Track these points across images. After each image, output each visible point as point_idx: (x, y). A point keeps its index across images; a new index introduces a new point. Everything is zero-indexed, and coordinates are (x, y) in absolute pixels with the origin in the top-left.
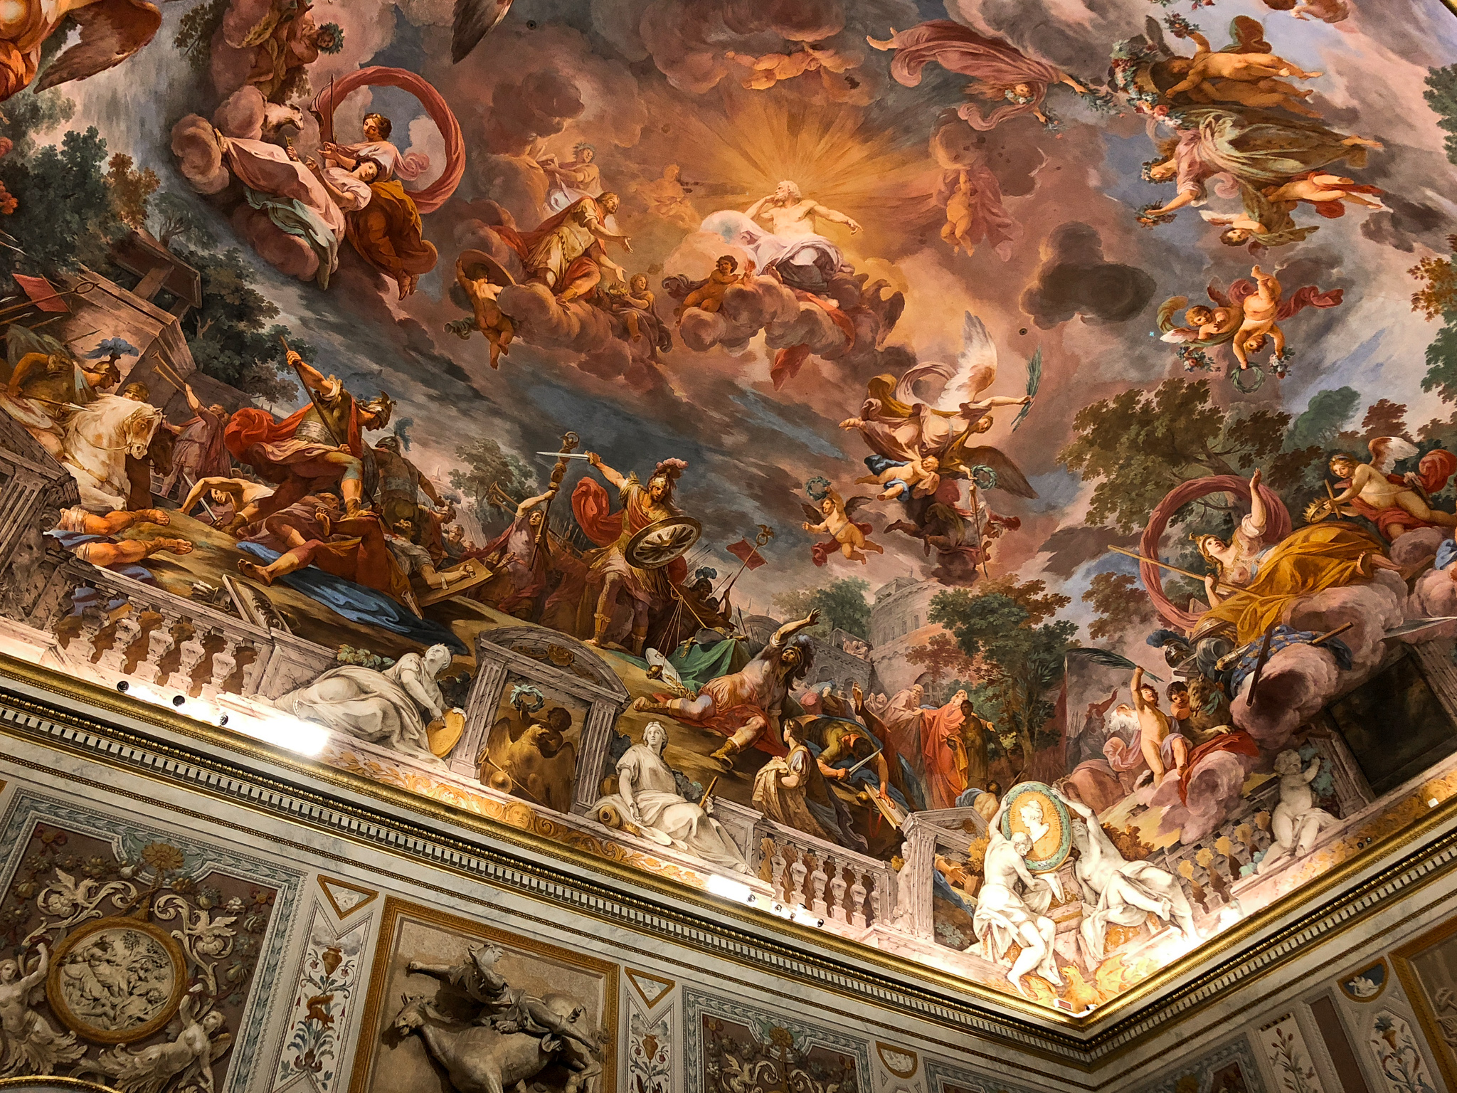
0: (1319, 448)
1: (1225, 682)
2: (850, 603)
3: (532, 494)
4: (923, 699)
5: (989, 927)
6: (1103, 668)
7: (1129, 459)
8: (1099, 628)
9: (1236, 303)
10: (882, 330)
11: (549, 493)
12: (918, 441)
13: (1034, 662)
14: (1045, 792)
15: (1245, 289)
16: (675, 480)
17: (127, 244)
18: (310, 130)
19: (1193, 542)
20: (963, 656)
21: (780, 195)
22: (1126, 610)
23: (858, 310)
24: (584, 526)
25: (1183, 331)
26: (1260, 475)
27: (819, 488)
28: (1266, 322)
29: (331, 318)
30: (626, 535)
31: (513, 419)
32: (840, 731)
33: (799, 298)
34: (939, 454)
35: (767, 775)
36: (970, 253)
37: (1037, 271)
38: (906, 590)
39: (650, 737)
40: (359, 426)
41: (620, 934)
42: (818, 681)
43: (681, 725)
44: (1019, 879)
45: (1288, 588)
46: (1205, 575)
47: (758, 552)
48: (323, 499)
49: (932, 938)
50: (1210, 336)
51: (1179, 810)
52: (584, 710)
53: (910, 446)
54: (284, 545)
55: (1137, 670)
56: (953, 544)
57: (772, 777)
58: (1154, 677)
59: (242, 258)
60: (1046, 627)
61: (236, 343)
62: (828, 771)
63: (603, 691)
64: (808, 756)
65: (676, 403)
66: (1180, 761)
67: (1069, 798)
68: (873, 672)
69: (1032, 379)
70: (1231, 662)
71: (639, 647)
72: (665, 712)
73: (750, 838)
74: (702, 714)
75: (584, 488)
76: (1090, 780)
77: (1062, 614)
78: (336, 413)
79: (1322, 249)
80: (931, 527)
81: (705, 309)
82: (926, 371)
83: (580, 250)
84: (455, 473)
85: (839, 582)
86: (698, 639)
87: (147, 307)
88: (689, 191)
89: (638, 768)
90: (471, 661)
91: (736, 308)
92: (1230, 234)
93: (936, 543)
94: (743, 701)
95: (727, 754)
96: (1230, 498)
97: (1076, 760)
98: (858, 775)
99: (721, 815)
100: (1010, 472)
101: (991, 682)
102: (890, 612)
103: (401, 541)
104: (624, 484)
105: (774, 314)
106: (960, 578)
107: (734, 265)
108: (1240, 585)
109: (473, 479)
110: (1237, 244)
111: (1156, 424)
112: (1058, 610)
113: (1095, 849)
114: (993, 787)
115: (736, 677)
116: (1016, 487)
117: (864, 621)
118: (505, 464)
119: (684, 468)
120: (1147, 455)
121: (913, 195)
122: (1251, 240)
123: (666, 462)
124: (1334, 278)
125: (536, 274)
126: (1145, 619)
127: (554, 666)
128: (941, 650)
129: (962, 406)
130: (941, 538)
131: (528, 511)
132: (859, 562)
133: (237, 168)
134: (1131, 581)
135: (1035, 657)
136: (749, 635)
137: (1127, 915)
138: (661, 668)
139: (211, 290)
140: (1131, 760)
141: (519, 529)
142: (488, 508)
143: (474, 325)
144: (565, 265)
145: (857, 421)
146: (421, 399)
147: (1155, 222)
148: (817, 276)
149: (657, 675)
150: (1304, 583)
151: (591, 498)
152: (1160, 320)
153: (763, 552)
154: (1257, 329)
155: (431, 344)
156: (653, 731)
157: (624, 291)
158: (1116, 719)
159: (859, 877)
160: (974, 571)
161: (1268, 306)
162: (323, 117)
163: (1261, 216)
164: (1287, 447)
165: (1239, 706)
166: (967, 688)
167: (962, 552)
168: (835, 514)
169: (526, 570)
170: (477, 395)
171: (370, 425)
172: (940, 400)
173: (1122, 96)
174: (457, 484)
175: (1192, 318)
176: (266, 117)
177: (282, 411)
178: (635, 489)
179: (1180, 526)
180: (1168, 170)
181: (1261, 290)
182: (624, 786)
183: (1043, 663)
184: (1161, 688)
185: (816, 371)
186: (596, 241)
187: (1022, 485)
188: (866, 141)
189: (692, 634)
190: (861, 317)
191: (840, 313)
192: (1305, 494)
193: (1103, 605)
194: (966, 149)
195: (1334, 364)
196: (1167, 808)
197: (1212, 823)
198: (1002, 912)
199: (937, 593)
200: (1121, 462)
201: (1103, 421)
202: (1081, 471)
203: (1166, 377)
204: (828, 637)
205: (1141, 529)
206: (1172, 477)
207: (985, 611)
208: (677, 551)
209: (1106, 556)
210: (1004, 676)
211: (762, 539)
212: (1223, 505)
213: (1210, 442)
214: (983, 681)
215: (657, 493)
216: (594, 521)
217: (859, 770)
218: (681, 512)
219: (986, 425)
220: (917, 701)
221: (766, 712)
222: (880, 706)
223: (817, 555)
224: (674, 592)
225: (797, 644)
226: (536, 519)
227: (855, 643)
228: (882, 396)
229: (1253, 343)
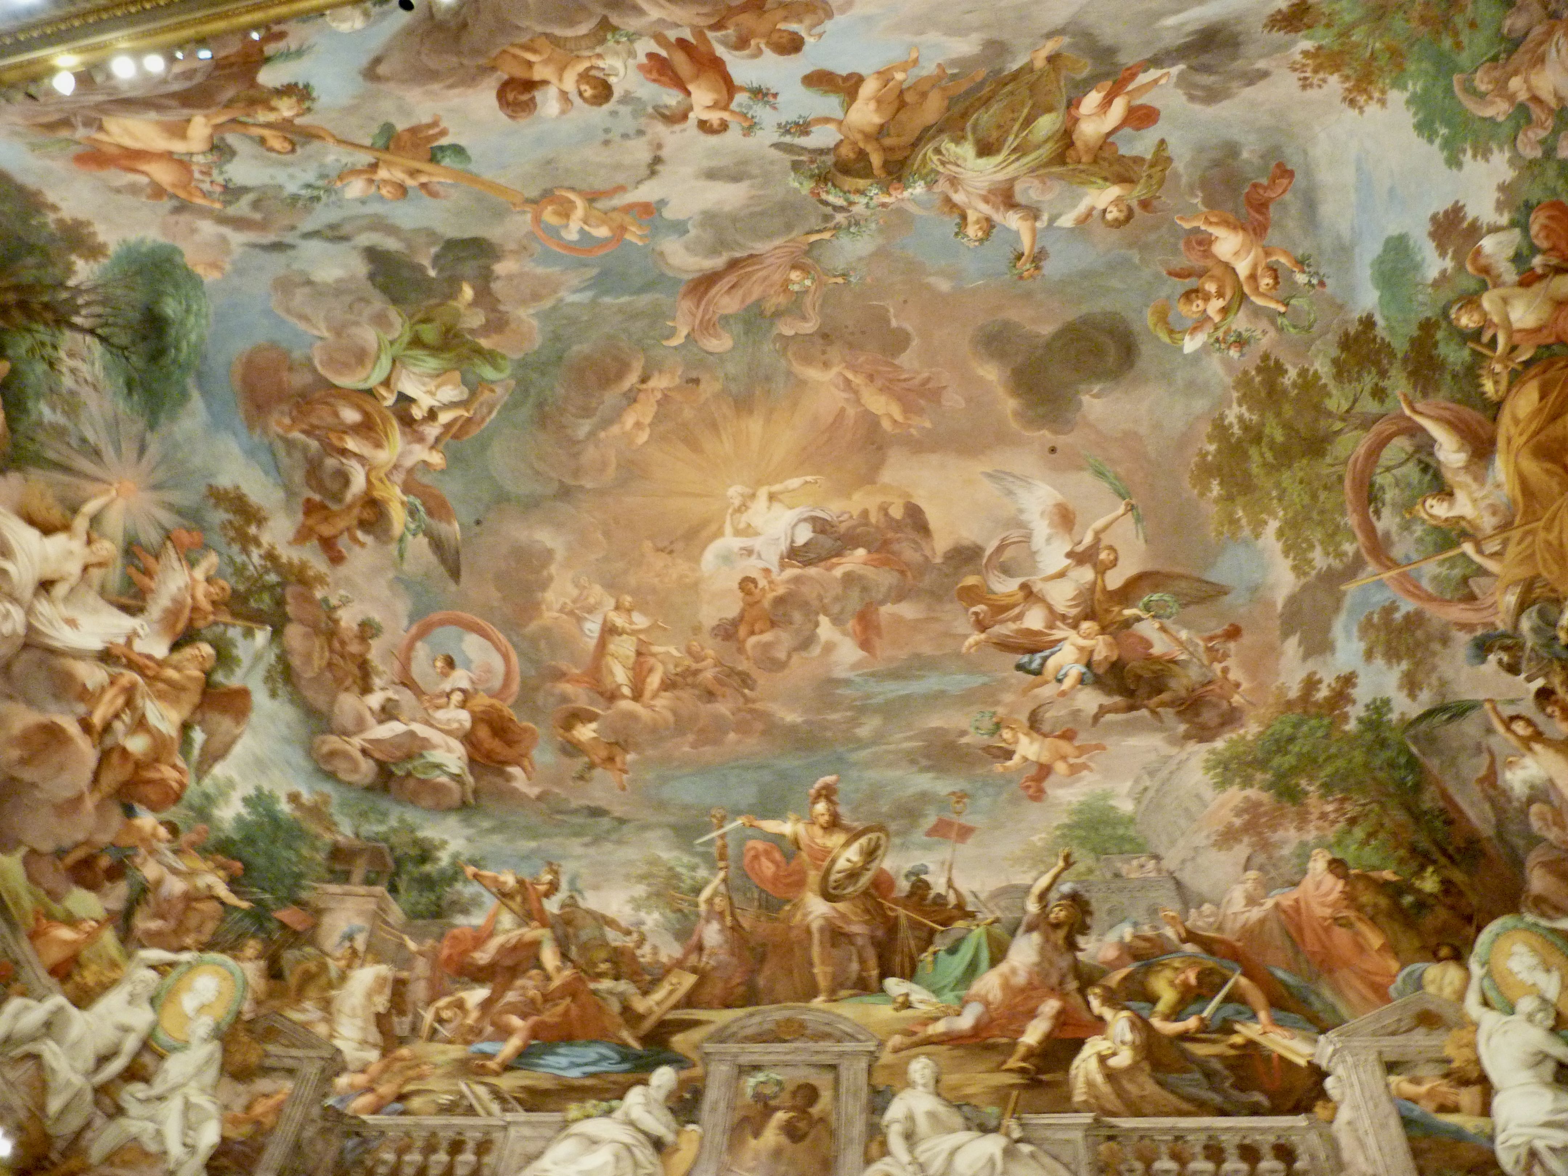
0: (1428, 319)
2: (1102, 822)
3: (707, 882)
4: (1268, 886)
5: (1533, 1153)
6: (1452, 727)
7: (1278, 485)
8: (1411, 685)
9: (1209, 263)
10: (923, 544)
11: (722, 874)
12: (1054, 617)
13: (1381, 769)
14: (1519, 925)
15: (1200, 243)
16: (834, 798)
17: (337, 853)
18: (405, 697)
19: (1415, 519)
20: (1291, 809)
21: (737, 502)
22: (1418, 644)
23: (886, 543)
24: (769, 888)
26: (1405, 396)
27: (987, 724)
28: (1255, 253)
29: (486, 824)
30: (813, 877)
31: (659, 825)
32: (1168, 973)
33: (829, 569)
34: (1090, 615)
35: (1085, 1066)
36: (928, 425)
37: (1000, 392)
38: (1164, 773)
39: (918, 1077)
40: (539, 901)
42: (1111, 927)
43: (957, 1047)
44: (1560, 1063)
45: (1556, 488)
46: (1458, 545)
47: (963, 821)
48: (530, 978)
50: (1225, 311)
52: (831, 1076)
53: (1051, 626)
54: (504, 1032)
55: (1485, 706)
57: (1093, 1065)
58: (1511, 702)
59: (411, 815)
60: (1360, 720)
61: (428, 883)
62: (1171, 1028)
63: (849, 1046)
64: (1137, 1021)
65: (793, 729)
67: (1550, 918)
68: (1179, 884)
69: (1111, 483)
71: (874, 982)
72: (929, 1041)
73: (1082, 1151)
74: (976, 1026)
75: (752, 853)
76: (1551, 878)
77: (1362, 695)
78: (519, 899)
79: (1201, 149)
80: (1142, 691)
81: (762, 632)
82: (1000, 549)
83: (632, 654)
84: (633, 900)
85: (1075, 805)
86: (940, 944)
87: (362, 890)
88: (671, 552)
89: (911, 1118)
90: (698, 1071)
91: (784, 615)
92: (1109, 217)
93: (1163, 704)
94: (1022, 990)
95: (1024, 1059)
98: (1222, 1014)
100: (1183, 584)
101: (1353, 822)
102: (1160, 807)
103: (606, 984)
104: (787, 828)
105: (820, 598)
106: (1223, 724)
107: (754, 581)
108: (1506, 526)
109: (649, 897)
110: (1128, 217)
111: (1267, 430)
114: (1444, 952)
115: (1003, 967)
116: (1202, 595)
117: (1132, 832)
118: (671, 869)
119: (838, 781)
120: (1290, 467)
121: (830, 419)
122: (1134, 204)
123: (817, 785)
124: (1256, 160)
125: (612, 697)
126: (1445, 640)
127: (785, 1041)
128: (1256, 817)
129: (1069, 555)
130: (1165, 696)
131: (710, 901)
132: (1085, 773)
133: (377, 755)
134: (1394, 607)
135: (1377, 762)
136: (998, 914)
138: (907, 995)
139: (398, 852)
141: (708, 921)
142: (671, 915)
143: (592, 766)
144: (630, 674)
145: (977, 637)
146: (579, 850)
147: (1037, 268)
148: (827, 542)
151: (763, 859)
152: (1165, 338)
153: (966, 820)
154: (1255, 267)
155: (566, 800)
156: (920, 1068)
157: (686, 663)
159: (1266, 1150)
160: (1233, 708)
161: (1239, 238)
162: (407, 682)
163: (1106, 179)
164: (1401, 346)
166: (1321, 843)
167: (1201, 696)
169: (728, 958)
170: (622, 821)
171: (547, 895)
172: (1041, 566)
173: (855, 209)
174: (637, 908)
176: (370, 709)
177: (477, 919)
178: (801, 828)
179: (1386, 512)
180: (978, 222)
181: (1215, 231)
182: (896, 1144)
183: (1392, 765)
185: (898, 620)
186: (639, 640)
187: (1208, 588)
188: (751, 412)
189: (929, 942)
190: (896, 547)
191: (876, 556)
192: (1466, 375)
193: (1392, 655)
194: (824, 352)
195: (1352, 228)
199: (1206, 756)
200: (1274, 493)
201: (1219, 469)
202: (1246, 532)
203: (1229, 381)
204: (1098, 873)
205: (1355, 545)
206: (1333, 469)
207: (1281, 745)
208: (874, 866)
209: (1347, 602)
210: (1364, 805)
211: (959, 807)
212: (1404, 456)
213: (1331, 404)
214: (1341, 825)
215: (824, 819)
216: (776, 879)
217: (1218, 1009)
218: (858, 825)
219: (1112, 557)
220: (1261, 892)
221: (1058, 990)
222: (1211, 920)
223: (1031, 791)
224: (890, 909)
225: (1064, 897)
226: (720, 903)
227: (1135, 863)
228: (980, 600)
229: (1266, 281)
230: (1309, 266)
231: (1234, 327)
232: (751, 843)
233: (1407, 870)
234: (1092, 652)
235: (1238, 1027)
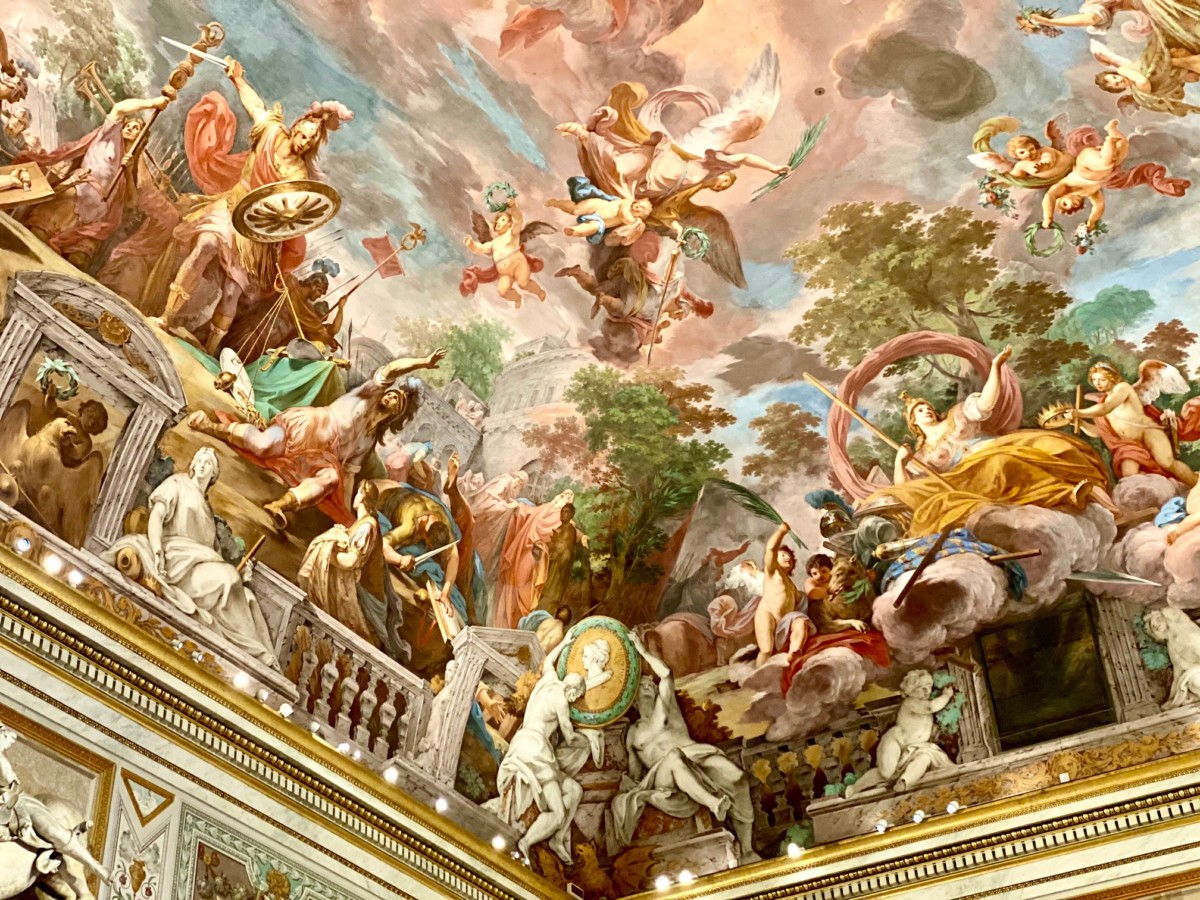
0: (1087, 348)
1: (877, 573)
2: (482, 352)
3: (137, 94)
4: (524, 491)
5: (514, 780)
6: (743, 512)
7: (870, 280)
8: (755, 465)
9: (1071, 149)
11: (161, 100)
12: (640, 176)
13: (664, 479)
14: (620, 634)
15: (1090, 138)
16: (329, 133)
19: (902, 403)
20: (586, 449)
22: (796, 453)
24: (192, 159)
25: (997, 157)
26: (1009, 353)
27: (500, 198)
28: (1095, 185)
30: (242, 189)
32: (418, 508)
34: (656, 201)
35: (320, 548)
38: (553, 354)
39: (198, 469)
41: (123, 724)
42: (415, 441)
43: (240, 459)
44: (558, 729)
45: (988, 489)
46: (900, 444)
47: (400, 257)
49: (452, 784)
50: (1025, 176)
51: (775, 701)
52: (127, 413)
53: (628, 179)
55: (782, 527)
56: (627, 311)
57: (327, 549)
58: (799, 542)
60: (694, 443)
62: (391, 555)
63: (156, 391)
64: (375, 533)
66: (795, 646)
67: (647, 650)
68: (480, 443)
69: (802, 149)
70: (892, 552)
71: (215, 342)
72: (223, 437)
73: (285, 623)
74: (267, 451)
75: (208, 107)
76: (681, 636)
77: (719, 434)
80: (609, 285)
84: (42, 33)
85: (480, 322)
86: (292, 350)
89: (175, 506)
92: (1109, 77)
93: (608, 306)
94: (320, 445)
95: (284, 509)
96: (964, 367)
97: (672, 608)
98: (423, 567)
99: (261, 586)
100: (726, 247)
101: (605, 489)
102: (524, 375)
104: (263, 116)
106: (618, 355)
108: (935, 469)
109: (63, 48)
110: (1110, 90)
111: (918, 252)
112: (717, 429)
113: (660, 716)
114: (564, 614)
115: (321, 412)
116: (725, 267)
117: (491, 378)
118: (113, 41)
119: (348, 120)
120: (892, 283)
122: (1127, 93)
123: (327, 104)
126: (813, 471)
127: (102, 342)
128: (565, 436)
129: (709, 152)
130: (616, 302)
131: (125, 117)
132: (512, 304)
134: (815, 422)
135: (667, 474)
136: (353, 361)
137: (674, 802)
138: (234, 378)
140: (737, 627)
141: (106, 137)
145: (581, 129)
147: (1035, 29)
149: (228, 387)
150: (1008, 490)
151: (212, 124)
152: (978, 136)
153: (405, 259)
154: (1079, 188)
156: (205, 460)
158: (737, 575)
159: (392, 694)
160: (636, 352)
161: (1104, 168)
164: (1052, 334)
165: (884, 606)
167: (632, 325)
168: (507, 237)
169: (99, 198)
172: (687, 136)
174: (41, 50)
175: (1014, 146)
178: (273, 129)
179: (895, 378)
181: (1106, 149)
182: (155, 525)
183: (674, 485)
184: (803, 556)
187: (734, 268)
189: (285, 342)
192: (1050, 393)
193: (772, 439)
196: (761, 695)
197: (810, 725)
198: (530, 765)
199: (586, 366)
200: (859, 281)
201: (859, 226)
202: (808, 275)
203: (954, 203)
204: (443, 389)
205: (850, 367)
206: (910, 320)
207: (631, 402)
208: (301, 228)
209: (796, 384)
210: (622, 485)
211: (410, 243)
212: (954, 372)
213: (970, 296)
214: (597, 486)
215: (299, 141)
216: (207, 156)
217: (427, 561)
218: (324, 179)
219: (724, 184)
220: (516, 492)
221: (343, 465)
222: (474, 488)
223: (468, 281)
224: (279, 281)
225: (405, 388)
226: (132, 131)
227: (472, 403)
228: (622, 109)
229: (1067, 201)
230: (1097, 234)
231: (1010, 189)
232: (215, 96)
233: (596, 545)
234: (622, 224)
235: (428, 584)
